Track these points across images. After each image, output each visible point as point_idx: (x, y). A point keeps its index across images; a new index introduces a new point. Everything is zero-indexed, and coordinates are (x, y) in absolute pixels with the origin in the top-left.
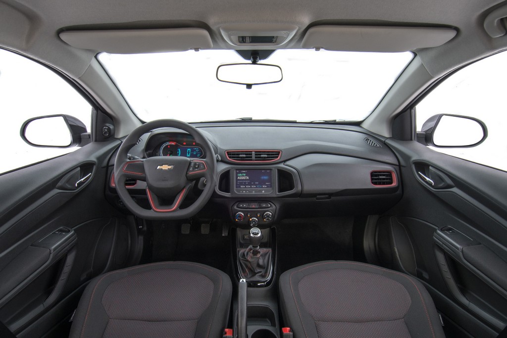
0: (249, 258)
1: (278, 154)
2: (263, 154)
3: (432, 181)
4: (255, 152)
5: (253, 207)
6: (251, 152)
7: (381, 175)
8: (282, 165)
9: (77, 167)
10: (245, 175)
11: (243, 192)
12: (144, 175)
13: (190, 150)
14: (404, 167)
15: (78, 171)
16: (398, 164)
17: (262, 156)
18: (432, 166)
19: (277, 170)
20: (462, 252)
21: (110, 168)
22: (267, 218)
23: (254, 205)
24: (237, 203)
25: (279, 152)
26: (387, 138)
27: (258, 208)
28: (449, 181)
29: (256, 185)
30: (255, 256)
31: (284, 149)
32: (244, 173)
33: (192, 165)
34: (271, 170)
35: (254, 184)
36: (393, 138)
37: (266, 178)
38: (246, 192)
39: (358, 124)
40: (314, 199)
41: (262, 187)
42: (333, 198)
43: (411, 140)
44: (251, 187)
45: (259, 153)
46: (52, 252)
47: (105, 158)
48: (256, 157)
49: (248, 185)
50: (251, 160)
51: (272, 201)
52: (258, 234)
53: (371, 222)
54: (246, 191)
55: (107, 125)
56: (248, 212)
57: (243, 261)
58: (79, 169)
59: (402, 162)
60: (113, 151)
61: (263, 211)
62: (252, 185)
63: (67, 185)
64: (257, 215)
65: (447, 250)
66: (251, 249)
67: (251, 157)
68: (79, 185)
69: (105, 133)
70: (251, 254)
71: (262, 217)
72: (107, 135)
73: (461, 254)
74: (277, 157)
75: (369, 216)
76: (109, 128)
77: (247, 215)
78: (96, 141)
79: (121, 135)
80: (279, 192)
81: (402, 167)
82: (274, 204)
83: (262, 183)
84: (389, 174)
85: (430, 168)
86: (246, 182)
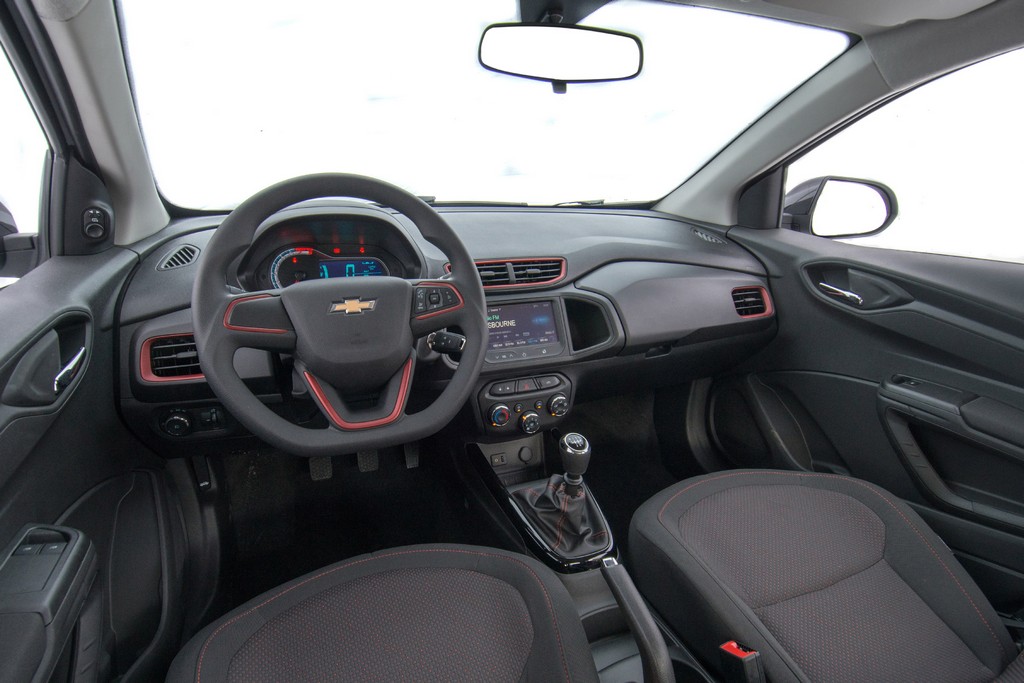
0: (563, 506)
1: (559, 266)
2: (529, 268)
3: (857, 296)
4: (514, 263)
5: (527, 388)
6: (504, 263)
7: (747, 296)
8: (571, 289)
9: (49, 330)
10: (497, 318)
11: (501, 358)
12: (288, 334)
13: (352, 266)
14: (778, 277)
15: (53, 344)
16: (765, 273)
17: (529, 271)
18: (854, 268)
19: (563, 301)
20: (962, 414)
21: (123, 330)
22: (560, 409)
23: (527, 385)
24: (490, 385)
25: (560, 262)
26: (730, 227)
27: (538, 390)
28: (899, 292)
29: (525, 339)
30: (577, 499)
31: (572, 254)
32: (495, 313)
33: (421, 295)
34: (552, 301)
35: (522, 338)
36: (740, 224)
37: (542, 320)
38: (508, 357)
39: (648, 206)
40: (642, 356)
41: (539, 342)
42: (674, 350)
43: (777, 227)
44: (515, 345)
45: (521, 265)
46: (49, 618)
47: (107, 301)
48: (517, 276)
49: (507, 339)
50: (507, 283)
51: (563, 371)
52: (583, 447)
53: (698, 391)
54: (507, 354)
55: (98, 203)
56: (517, 401)
57: (546, 516)
58: (54, 335)
59: (774, 269)
60: (123, 280)
61: (546, 396)
62: (517, 338)
63: (32, 388)
64: (535, 406)
65: (921, 416)
66: (557, 485)
67: (506, 276)
68: (62, 385)
69: (93, 228)
70: (562, 495)
71: (548, 409)
72: (100, 234)
73: (960, 419)
74: (559, 273)
75: (693, 383)
76: (104, 213)
77: (515, 410)
78: (63, 253)
79: (130, 238)
80: (575, 350)
81: (771, 279)
82: (565, 376)
83: (536, 332)
84: (756, 292)
85: (850, 271)
86: (503, 335)
